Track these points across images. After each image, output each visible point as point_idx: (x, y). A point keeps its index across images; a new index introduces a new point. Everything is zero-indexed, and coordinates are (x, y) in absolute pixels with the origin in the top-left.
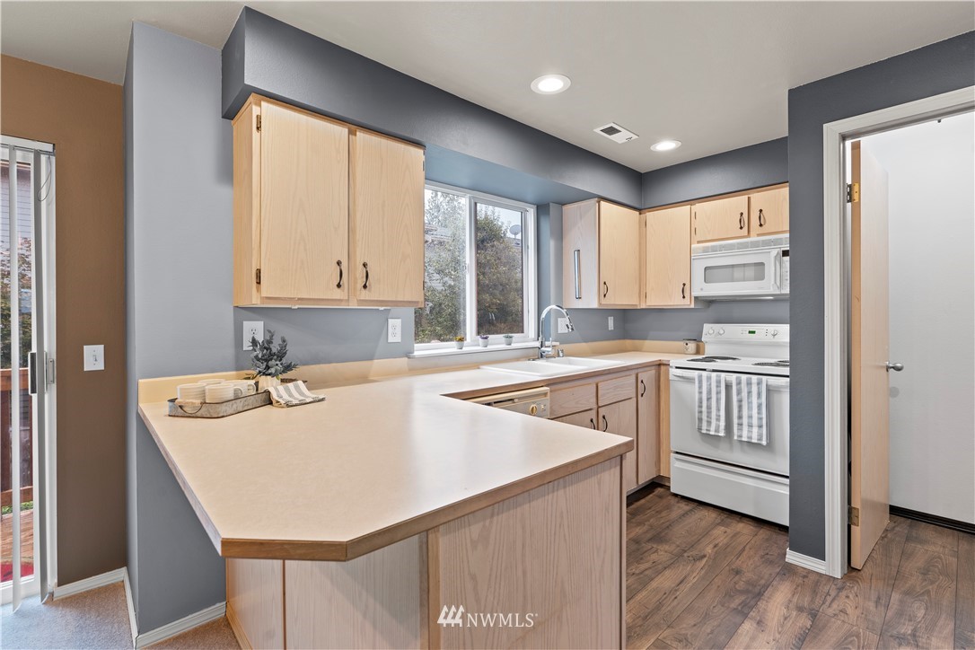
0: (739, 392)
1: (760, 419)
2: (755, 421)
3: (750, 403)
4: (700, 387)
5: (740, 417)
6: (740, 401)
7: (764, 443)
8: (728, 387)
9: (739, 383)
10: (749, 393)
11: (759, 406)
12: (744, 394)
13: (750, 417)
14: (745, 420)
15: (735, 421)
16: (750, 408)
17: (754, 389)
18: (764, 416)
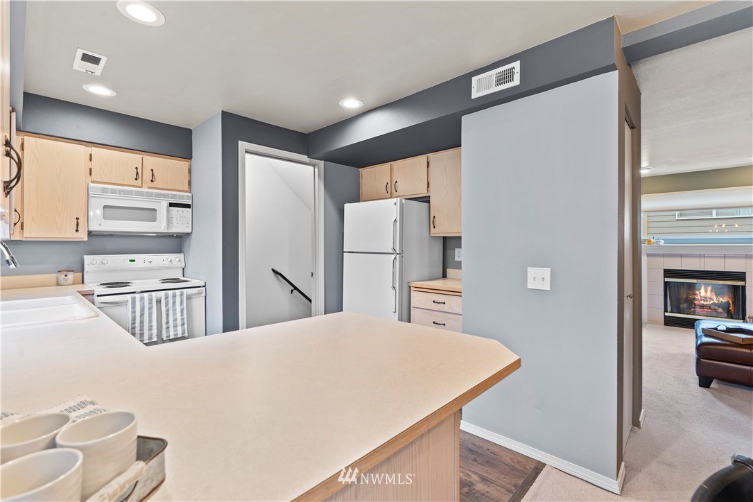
0: (167, 304)
1: (183, 319)
2: (179, 322)
3: (174, 310)
4: (134, 307)
5: (167, 323)
6: (168, 310)
7: (186, 335)
8: (159, 302)
9: (167, 298)
10: (174, 303)
11: (182, 311)
12: (170, 305)
13: (175, 320)
14: (171, 324)
15: (164, 326)
16: (175, 314)
17: (178, 299)
18: (185, 316)
